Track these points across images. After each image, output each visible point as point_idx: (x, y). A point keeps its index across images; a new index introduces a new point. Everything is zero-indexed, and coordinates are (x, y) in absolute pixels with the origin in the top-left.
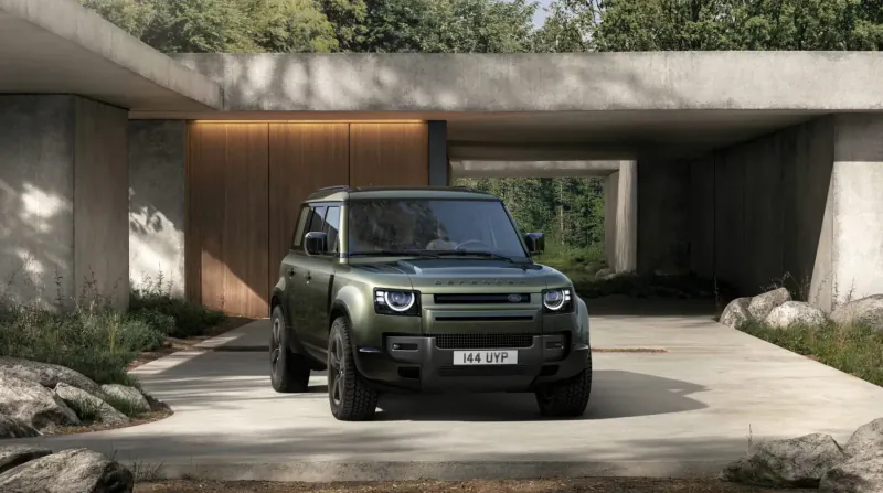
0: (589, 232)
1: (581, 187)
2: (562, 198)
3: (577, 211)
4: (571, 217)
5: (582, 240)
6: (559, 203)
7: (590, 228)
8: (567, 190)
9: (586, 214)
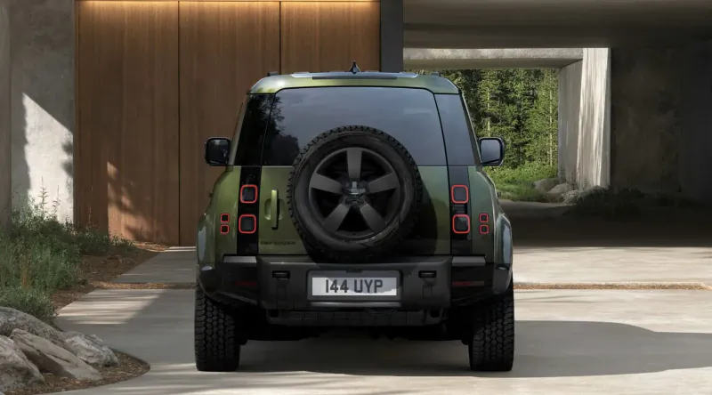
0: (522, 150)
1: (512, 95)
2: (489, 109)
3: (508, 125)
4: (500, 131)
5: (514, 159)
6: (485, 115)
7: (523, 144)
8: (495, 99)
9: (517, 128)
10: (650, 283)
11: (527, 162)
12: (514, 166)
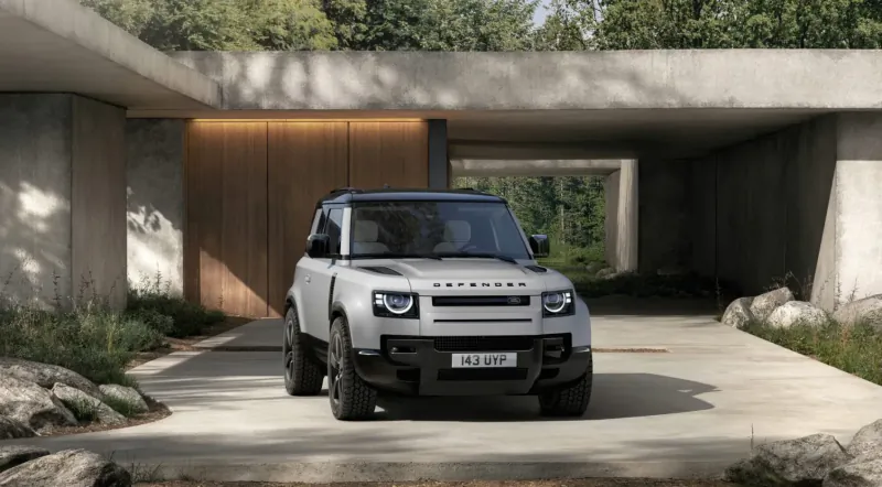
0: (590, 232)
1: (582, 187)
2: (563, 198)
3: (578, 211)
4: (572, 217)
5: (583, 239)
6: (559, 203)
7: (591, 227)
8: (567, 189)
9: (587, 214)
10: (630, 347)
11: (594, 242)
12: (584, 245)
